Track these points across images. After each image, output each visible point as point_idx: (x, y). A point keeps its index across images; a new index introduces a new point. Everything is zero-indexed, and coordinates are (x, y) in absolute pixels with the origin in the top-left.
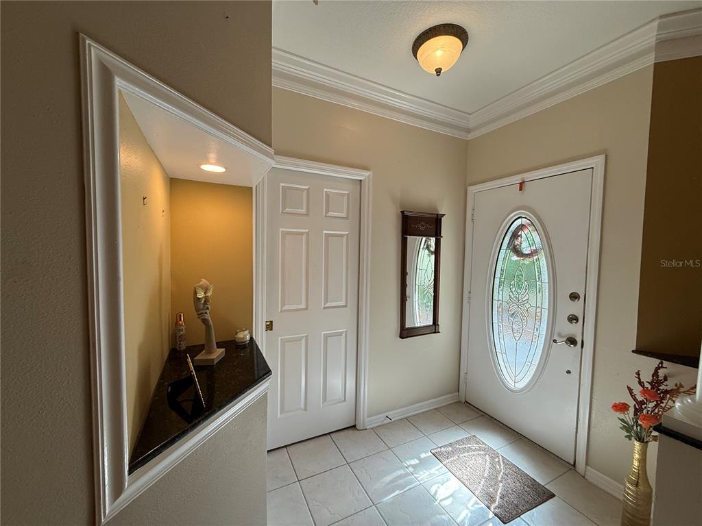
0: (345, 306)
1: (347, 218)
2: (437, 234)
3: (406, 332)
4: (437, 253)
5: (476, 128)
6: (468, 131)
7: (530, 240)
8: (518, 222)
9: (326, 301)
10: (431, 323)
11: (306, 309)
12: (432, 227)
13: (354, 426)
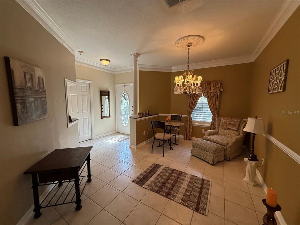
0: (88, 112)
1: (87, 92)
2: (109, 95)
3: (102, 117)
4: (109, 98)
5: (117, 72)
6: (115, 72)
7: (127, 97)
8: (124, 93)
9: (83, 111)
10: (109, 115)
11: (78, 113)
12: (108, 94)
13: (92, 139)
